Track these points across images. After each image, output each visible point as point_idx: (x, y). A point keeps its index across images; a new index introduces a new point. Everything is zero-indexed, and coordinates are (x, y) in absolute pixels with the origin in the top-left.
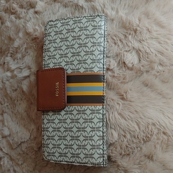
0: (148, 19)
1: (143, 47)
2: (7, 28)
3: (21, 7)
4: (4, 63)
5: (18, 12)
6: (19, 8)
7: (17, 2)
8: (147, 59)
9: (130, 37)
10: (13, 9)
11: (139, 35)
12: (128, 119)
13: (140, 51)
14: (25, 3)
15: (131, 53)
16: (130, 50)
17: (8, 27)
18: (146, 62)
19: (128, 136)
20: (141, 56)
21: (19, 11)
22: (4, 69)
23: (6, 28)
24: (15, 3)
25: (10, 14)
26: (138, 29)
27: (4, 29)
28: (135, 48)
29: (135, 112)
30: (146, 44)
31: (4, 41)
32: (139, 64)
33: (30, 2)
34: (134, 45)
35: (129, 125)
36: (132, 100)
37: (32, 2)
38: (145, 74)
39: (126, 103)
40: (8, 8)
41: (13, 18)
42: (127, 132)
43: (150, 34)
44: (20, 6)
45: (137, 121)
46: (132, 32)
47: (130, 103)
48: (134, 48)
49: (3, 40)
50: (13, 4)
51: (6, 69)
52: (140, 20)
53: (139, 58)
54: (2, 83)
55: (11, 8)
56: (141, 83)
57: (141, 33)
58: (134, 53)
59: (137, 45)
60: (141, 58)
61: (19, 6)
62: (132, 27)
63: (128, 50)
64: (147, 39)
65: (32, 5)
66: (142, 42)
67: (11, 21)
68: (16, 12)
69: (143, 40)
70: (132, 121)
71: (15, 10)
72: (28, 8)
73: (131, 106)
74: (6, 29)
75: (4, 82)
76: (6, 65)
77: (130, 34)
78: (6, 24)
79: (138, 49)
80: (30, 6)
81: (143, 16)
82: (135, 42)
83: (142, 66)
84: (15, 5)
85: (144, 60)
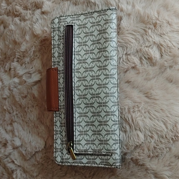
0: (168, 11)
1: (165, 41)
2: (11, 32)
3: (25, 9)
4: (10, 69)
6: (23, 9)
7: (20, 4)
8: (169, 53)
9: (150, 31)
10: (16, 11)
11: (159, 29)
12: (154, 118)
13: (162, 45)
14: (30, 4)
15: (152, 48)
16: (150, 46)
17: (12, 30)
18: (169, 57)
19: (156, 137)
20: (163, 51)
21: (24, 13)
22: (10, 76)
23: (9, 32)
24: (17, 5)
25: (14, 17)
26: (158, 22)
27: (8, 33)
28: (156, 42)
29: (160, 111)
30: (167, 38)
31: (8, 46)
32: (161, 59)
33: (36, 2)
34: (154, 39)
35: (155, 125)
36: (157, 98)
37: (38, 2)
38: (168, 69)
39: (151, 101)
40: (11, 10)
41: (17, 21)
42: (154, 133)
43: (170, 27)
44: (24, 7)
45: (163, 120)
46: (152, 26)
47: (155, 101)
48: (154, 43)
49: (7, 44)
50: (16, 6)
51: (12, 76)
52: (158, 13)
53: (161, 53)
54: (8, 91)
55: (15, 10)
56: (165, 79)
57: (161, 27)
58: (155, 48)
59: (157, 39)
60: (163, 53)
61: (22, 7)
62: (151, 21)
63: (149, 45)
64: (168, 32)
65: (38, 6)
66: (163, 36)
67: (15, 24)
68: (20, 14)
69: (164, 34)
70: (158, 120)
71: (19, 12)
72: (33, 9)
73: (156, 104)
75: (11, 89)
77: (149, 28)
78: (10, 28)
79: (159, 43)
80: (35, 7)
81: (162, 9)
82: (155, 36)
84: (18, 7)
85: (167, 55)
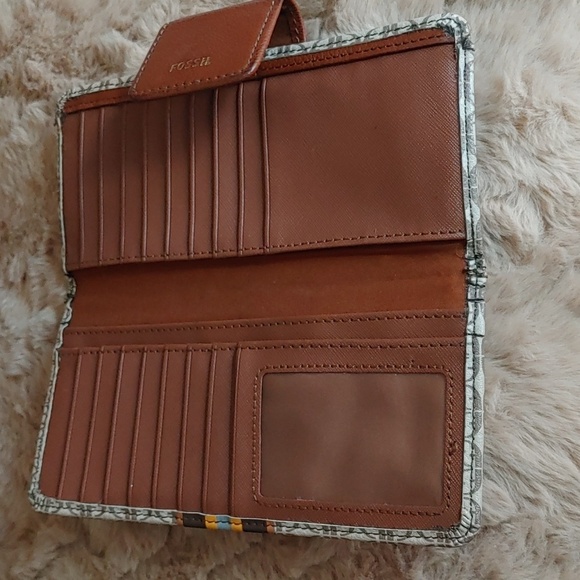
5: (55, 88)
74: (17, 153)
76: (34, 286)
83: (562, 245)
